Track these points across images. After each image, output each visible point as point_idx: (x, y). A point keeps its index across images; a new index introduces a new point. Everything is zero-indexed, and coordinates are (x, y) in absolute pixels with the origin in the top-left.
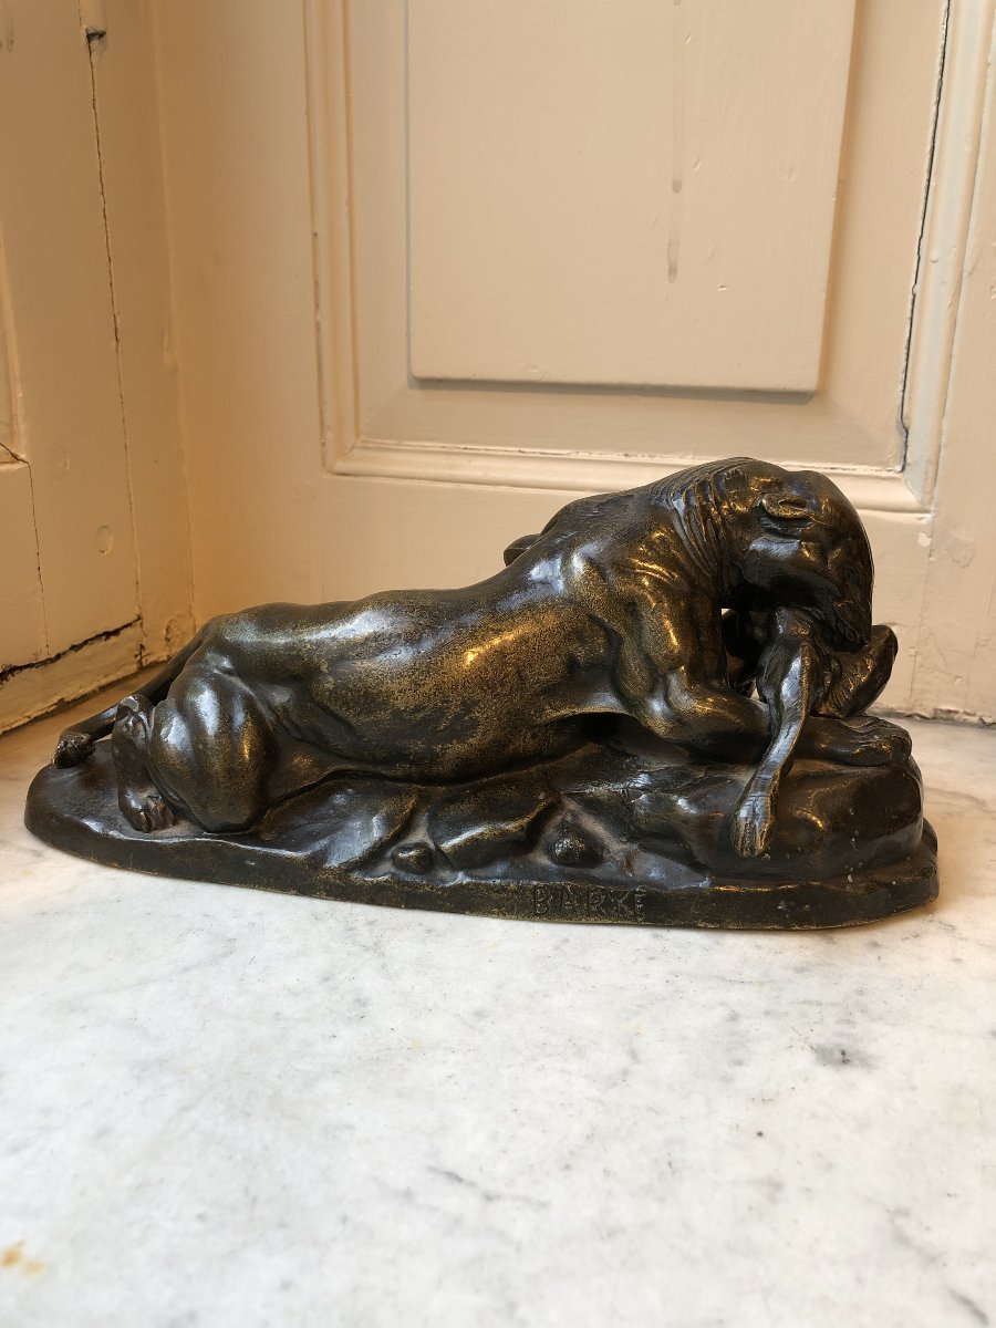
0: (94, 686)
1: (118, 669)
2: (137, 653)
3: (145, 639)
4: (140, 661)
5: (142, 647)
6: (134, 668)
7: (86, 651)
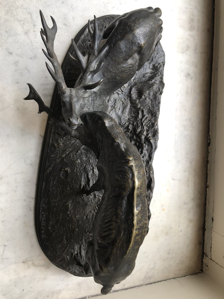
0: (205, 239)
1: (206, 247)
2: (207, 254)
3: (208, 258)
4: (205, 254)
5: (207, 256)
6: (205, 251)
7: (210, 241)
